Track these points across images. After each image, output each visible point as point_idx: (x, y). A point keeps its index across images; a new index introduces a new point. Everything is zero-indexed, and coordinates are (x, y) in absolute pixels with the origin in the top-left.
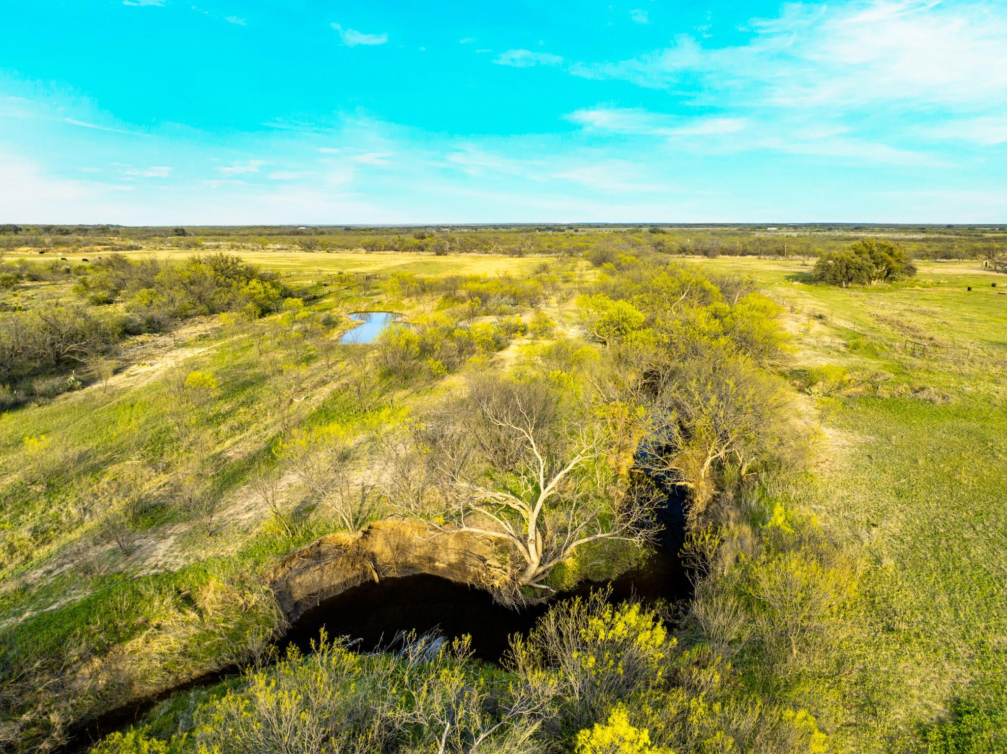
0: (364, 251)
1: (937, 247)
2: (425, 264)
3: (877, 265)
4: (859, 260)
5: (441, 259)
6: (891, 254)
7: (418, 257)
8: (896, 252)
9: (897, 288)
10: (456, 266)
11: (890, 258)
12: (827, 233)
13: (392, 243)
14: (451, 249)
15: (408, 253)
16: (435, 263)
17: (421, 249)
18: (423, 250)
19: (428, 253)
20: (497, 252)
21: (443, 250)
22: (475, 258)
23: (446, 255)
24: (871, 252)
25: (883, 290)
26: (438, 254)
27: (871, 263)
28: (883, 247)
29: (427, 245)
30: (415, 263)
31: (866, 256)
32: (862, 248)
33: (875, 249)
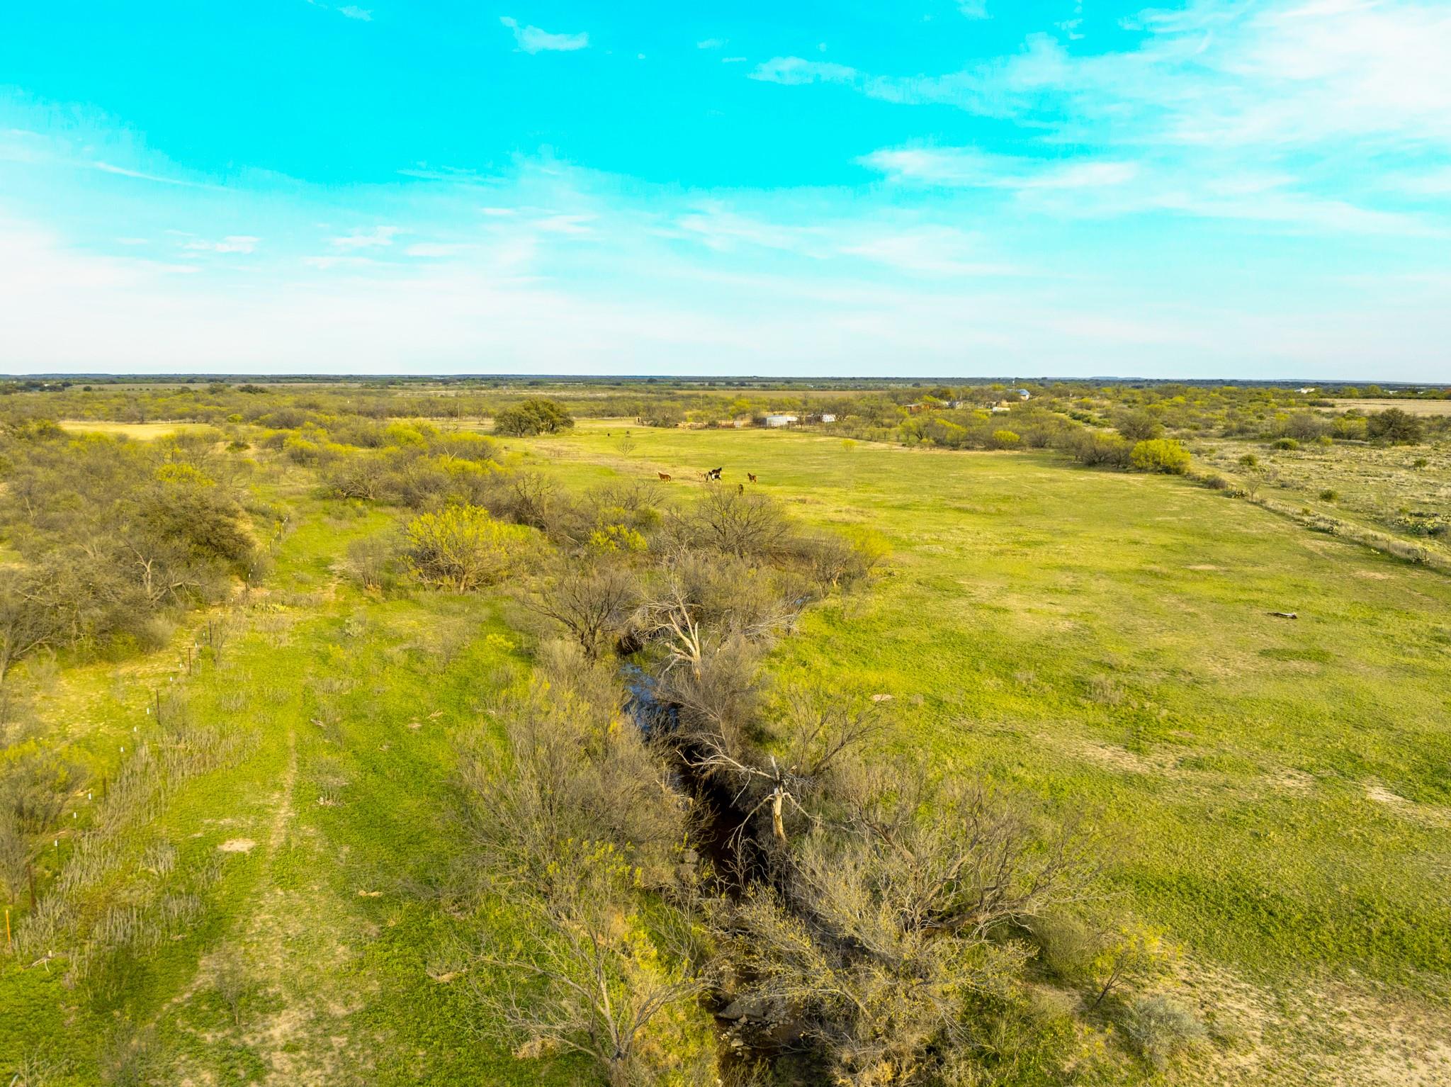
1: (603, 405)
3: (542, 419)
4: (528, 414)
6: (552, 410)
8: (556, 408)
9: (559, 437)
11: (551, 413)
12: (493, 392)
24: (537, 409)
25: (548, 438)
27: (537, 417)
28: (545, 404)
31: (533, 411)
32: (529, 405)
33: (540, 406)
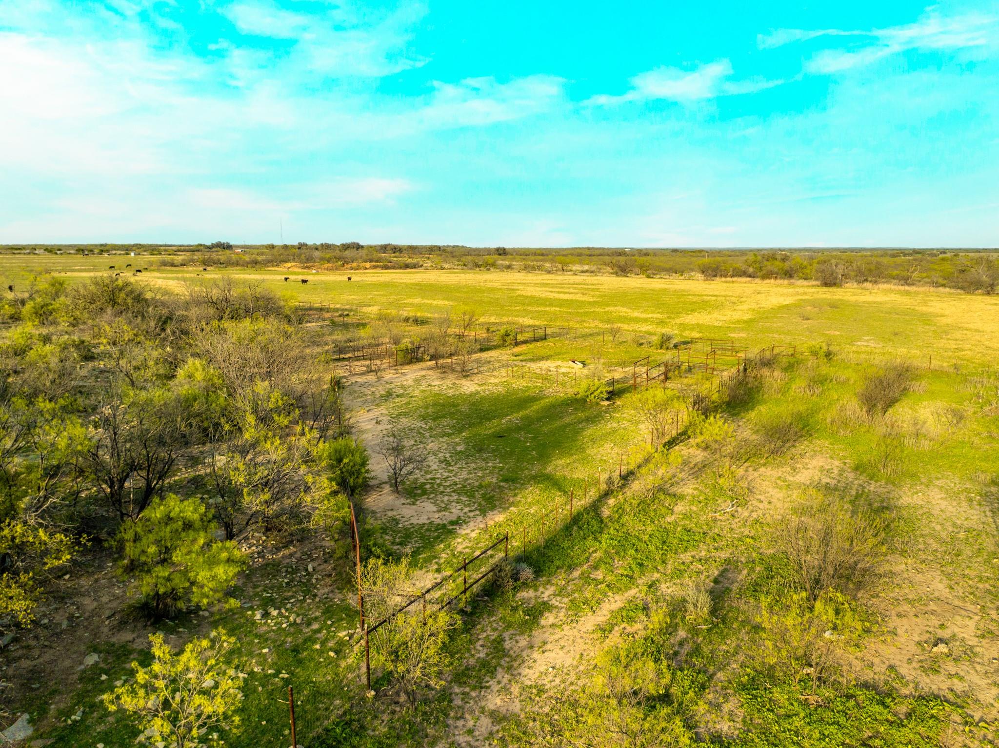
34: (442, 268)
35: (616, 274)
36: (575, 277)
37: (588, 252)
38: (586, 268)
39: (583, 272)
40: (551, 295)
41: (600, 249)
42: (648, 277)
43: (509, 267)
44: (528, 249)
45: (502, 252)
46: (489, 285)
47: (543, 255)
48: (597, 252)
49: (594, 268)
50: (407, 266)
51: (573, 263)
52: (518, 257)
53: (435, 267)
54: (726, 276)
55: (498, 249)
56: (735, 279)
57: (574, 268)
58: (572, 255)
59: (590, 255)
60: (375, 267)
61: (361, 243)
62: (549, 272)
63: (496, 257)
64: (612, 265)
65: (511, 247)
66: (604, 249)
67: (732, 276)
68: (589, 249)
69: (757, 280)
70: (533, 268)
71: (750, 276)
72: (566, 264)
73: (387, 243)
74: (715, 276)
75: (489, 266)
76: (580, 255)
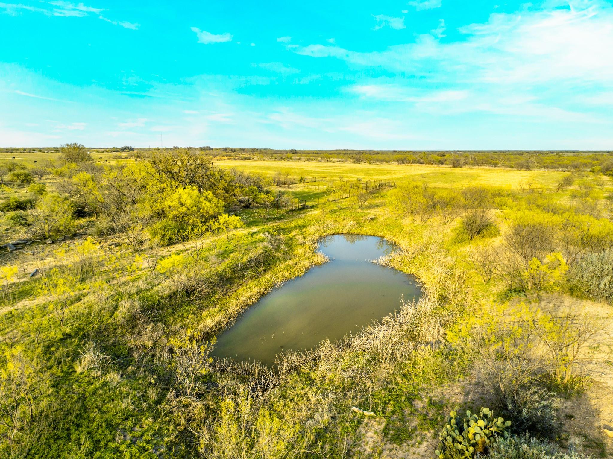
0: (396, 163)
2: (443, 174)
5: (457, 170)
7: (438, 169)
10: (471, 176)
13: (418, 159)
14: (466, 163)
15: (430, 165)
16: (452, 173)
17: (441, 163)
18: (442, 164)
19: (446, 166)
20: (504, 165)
21: (459, 164)
22: (487, 170)
23: (461, 167)
26: (455, 167)
29: (446, 160)
30: (433, 173)
34: (264, 160)
35: (354, 162)
36: (333, 164)
37: (344, 152)
38: (340, 160)
39: (338, 161)
40: (320, 170)
41: (351, 150)
42: (370, 163)
43: (299, 159)
44: (309, 151)
45: (294, 152)
46: (291, 167)
47: (318, 154)
48: (349, 152)
49: (343, 160)
50: (246, 159)
51: (334, 158)
52: (304, 155)
53: (260, 159)
54: (408, 163)
55: (292, 151)
56: (414, 165)
57: (333, 160)
58: (335, 154)
59: (345, 154)
60: (230, 159)
61: (212, 147)
62: (320, 162)
63: (291, 155)
64: (352, 158)
65: (299, 149)
66: (354, 150)
67: (412, 163)
68: (345, 150)
69: (424, 165)
70: (312, 160)
71: (421, 163)
72: (330, 158)
73: (226, 147)
74: (403, 163)
75: (288, 159)
76: (339, 154)
